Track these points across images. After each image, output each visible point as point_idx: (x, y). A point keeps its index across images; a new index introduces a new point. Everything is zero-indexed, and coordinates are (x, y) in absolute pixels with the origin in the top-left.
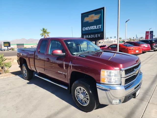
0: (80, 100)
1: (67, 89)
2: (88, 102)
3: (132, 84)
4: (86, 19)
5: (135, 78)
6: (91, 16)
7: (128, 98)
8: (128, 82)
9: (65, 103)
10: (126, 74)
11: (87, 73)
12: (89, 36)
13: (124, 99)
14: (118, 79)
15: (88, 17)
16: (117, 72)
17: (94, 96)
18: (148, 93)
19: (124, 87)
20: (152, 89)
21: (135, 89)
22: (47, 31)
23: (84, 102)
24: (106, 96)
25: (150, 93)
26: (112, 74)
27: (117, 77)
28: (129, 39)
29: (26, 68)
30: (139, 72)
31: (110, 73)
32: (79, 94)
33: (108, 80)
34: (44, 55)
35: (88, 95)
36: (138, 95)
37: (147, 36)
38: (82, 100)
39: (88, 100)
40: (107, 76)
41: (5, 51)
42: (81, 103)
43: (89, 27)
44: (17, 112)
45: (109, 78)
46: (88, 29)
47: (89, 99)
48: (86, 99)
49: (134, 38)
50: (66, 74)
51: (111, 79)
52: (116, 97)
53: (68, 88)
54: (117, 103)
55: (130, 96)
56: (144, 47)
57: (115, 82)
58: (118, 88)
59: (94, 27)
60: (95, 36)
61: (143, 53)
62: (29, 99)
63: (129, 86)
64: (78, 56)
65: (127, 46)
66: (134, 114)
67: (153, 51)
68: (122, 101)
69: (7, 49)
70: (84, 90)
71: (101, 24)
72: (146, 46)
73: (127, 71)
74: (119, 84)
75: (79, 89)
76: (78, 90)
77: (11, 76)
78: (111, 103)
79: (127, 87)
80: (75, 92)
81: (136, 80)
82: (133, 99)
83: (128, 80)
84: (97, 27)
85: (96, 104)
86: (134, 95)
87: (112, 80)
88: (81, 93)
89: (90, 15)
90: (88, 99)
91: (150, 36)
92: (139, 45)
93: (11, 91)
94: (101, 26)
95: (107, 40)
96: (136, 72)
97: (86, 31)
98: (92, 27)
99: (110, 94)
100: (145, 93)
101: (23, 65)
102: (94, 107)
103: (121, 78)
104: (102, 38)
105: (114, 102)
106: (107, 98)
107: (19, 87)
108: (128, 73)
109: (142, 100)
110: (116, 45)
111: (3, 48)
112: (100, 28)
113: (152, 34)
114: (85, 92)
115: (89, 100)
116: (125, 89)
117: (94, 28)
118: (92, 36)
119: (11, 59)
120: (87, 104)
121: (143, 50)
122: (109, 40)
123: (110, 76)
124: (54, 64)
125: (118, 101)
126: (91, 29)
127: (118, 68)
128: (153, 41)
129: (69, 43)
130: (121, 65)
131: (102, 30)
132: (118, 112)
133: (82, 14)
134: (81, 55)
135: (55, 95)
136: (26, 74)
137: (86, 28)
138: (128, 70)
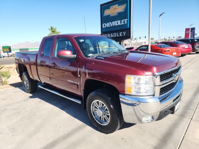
0: (98, 117)
1: (80, 103)
2: (108, 120)
3: (169, 96)
4: (107, 12)
5: (174, 86)
6: (114, 8)
7: (164, 113)
8: (164, 92)
9: (78, 123)
10: (161, 81)
11: (107, 81)
12: (112, 34)
13: (158, 116)
14: (150, 87)
15: (109, 10)
16: (149, 78)
17: (117, 112)
18: (190, 106)
19: (159, 99)
20: (195, 101)
21: (174, 101)
22: (57, 31)
23: (104, 121)
24: (133, 112)
25: (193, 107)
26: (141, 82)
27: (148, 85)
28: (163, 39)
29: (28, 78)
30: (179, 79)
31: (139, 79)
32: (96, 110)
33: (136, 90)
34: (49, 58)
35: (108, 111)
36: (177, 109)
37: (187, 35)
38: (100, 117)
39: (108, 118)
40: (134, 83)
41: (5, 58)
42: (99, 121)
43: (111, 23)
44: (13, 136)
45: (137, 87)
46: (110, 25)
47: (110, 116)
48: (106, 116)
49: (170, 38)
50: (79, 83)
51: (139, 89)
52: (147, 112)
53: (82, 102)
54: (148, 120)
55: (166, 112)
56: (184, 48)
57: (146, 93)
58: (151, 100)
59: (117, 22)
60: (119, 35)
61: (182, 56)
62: (31, 118)
63: (166, 98)
64: (94, 58)
65: (161, 47)
66: (172, 135)
67: (195, 53)
68: (156, 117)
69: (7, 56)
70: (103, 105)
71: (126, 18)
72: (186, 46)
73: (162, 77)
74: (151, 95)
75: (96, 103)
76: (94, 104)
77: (9, 89)
78: (140, 121)
79: (162, 99)
80: (92, 107)
81: (175, 89)
82: (170, 116)
83: (164, 90)
84: (121, 23)
85: (119, 123)
86: (172, 110)
87: (141, 89)
88: (98, 108)
89: (112, 7)
90: (108, 116)
91: (191, 35)
92: (178, 45)
93: (7, 107)
94: (127, 21)
95: (135, 41)
96: (175, 77)
97: (107, 28)
98: (114, 23)
99: (139, 110)
100: (186, 107)
101: (24, 74)
102: (117, 127)
103: (155, 86)
104: (128, 36)
105: (144, 119)
106: (134, 114)
107: (18, 102)
108: (164, 80)
109: (182, 116)
110: (147, 46)
111: (3, 54)
112: (126, 23)
113: (194, 32)
114: (104, 106)
115: (110, 118)
116: (160, 101)
117: (117, 24)
118: (115, 34)
119: (11, 67)
120: (108, 123)
121: (182, 52)
122: (138, 42)
123: (138, 84)
124: (67, 73)
125: (150, 118)
126: (113, 25)
127: (150, 73)
128: (195, 41)
129: (82, 41)
130: (155, 69)
131: (128, 27)
132: (150, 133)
133: (101, 5)
134: (98, 56)
135: (65, 112)
136: (28, 85)
137: (106, 24)
138: (164, 76)
